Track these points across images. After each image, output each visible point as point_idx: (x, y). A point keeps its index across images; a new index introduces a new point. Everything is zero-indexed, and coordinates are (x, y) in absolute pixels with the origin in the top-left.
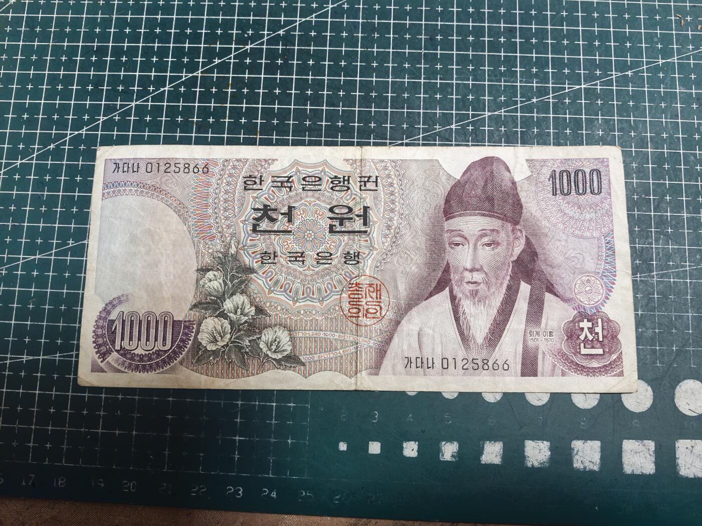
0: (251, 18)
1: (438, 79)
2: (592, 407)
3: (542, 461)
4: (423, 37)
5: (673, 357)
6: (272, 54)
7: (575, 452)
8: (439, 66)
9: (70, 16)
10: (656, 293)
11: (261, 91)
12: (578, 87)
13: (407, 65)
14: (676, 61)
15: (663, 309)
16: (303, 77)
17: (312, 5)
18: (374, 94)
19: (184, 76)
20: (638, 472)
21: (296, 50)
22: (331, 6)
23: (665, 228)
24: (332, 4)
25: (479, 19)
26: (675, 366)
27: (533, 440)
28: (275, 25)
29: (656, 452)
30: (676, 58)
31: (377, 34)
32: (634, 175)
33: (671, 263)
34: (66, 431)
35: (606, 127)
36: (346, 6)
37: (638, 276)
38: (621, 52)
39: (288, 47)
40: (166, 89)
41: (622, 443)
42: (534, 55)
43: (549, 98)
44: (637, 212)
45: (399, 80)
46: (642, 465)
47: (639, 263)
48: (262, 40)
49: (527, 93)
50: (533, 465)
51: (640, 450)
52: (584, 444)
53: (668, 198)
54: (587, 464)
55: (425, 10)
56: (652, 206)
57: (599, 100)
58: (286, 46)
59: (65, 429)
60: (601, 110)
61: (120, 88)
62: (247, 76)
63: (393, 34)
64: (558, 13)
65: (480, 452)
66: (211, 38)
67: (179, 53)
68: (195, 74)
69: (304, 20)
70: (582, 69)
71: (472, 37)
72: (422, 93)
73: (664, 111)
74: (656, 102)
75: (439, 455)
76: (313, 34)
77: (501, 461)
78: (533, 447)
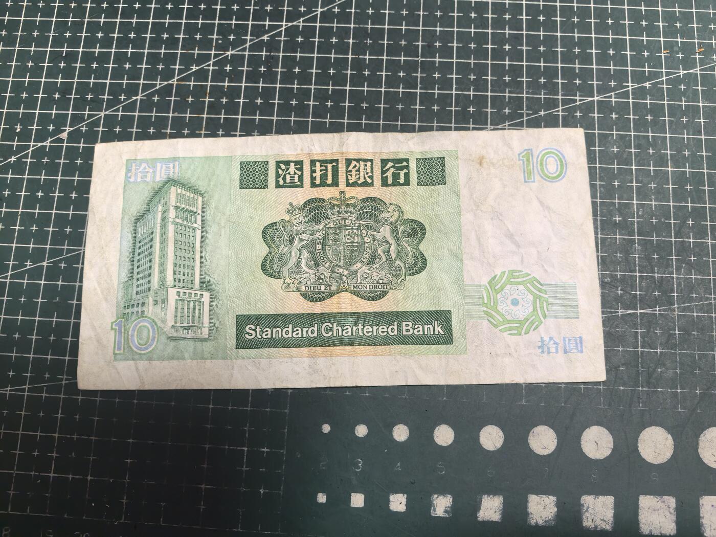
0: (234, 22)
1: (436, 89)
2: (604, 457)
3: (547, 519)
4: (420, 43)
5: (696, 402)
6: (254, 61)
7: (585, 508)
8: (437, 75)
9: (38, 19)
10: (677, 329)
11: (241, 101)
12: (590, 99)
13: (401, 74)
14: (699, 72)
15: (686, 346)
16: (287, 86)
17: (299, 9)
18: (365, 105)
19: (158, 84)
20: (656, 532)
21: (281, 57)
22: (320, 10)
23: (688, 256)
24: (321, 8)
25: (481, 25)
26: (699, 411)
27: (537, 494)
28: (258, 31)
29: (678, 509)
30: (698, 69)
31: (370, 40)
32: (653, 197)
33: (694, 295)
34: (14, 475)
35: (621, 144)
36: (336, 10)
37: (657, 309)
38: (637, 61)
39: (272, 54)
40: (139, 98)
41: (638, 500)
42: (542, 64)
43: (558, 111)
44: (656, 237)
45: (392, 90)
46: (662, 525)
47: (658, 295)
48: (244, 46)
49: (534, 105)
50: (536, 523)
51: (659, 508)
52: (595, 499)
53: (690, 222)
54: (598, 522)
55: (423, 14)
56: (673, 231)
57: (614, 113)
58: (270, 52)
59: (13, 472)
60: (616, 125)
61: (89, 97)
62: (226, 84)
63: (387, 41)
64: (569, 18)
65: (477, 507)
66: (189, 43)
67: (154, 59)
68: (170, 82)
69: (290, 24)
70: (595, 79)
71: (474, 44)
72: (418, 105)
73: (685, 126)
74: (677, 117)
75: (430, 510)
76: (300, 39)
77: (501, 518)
78: (538, 503)
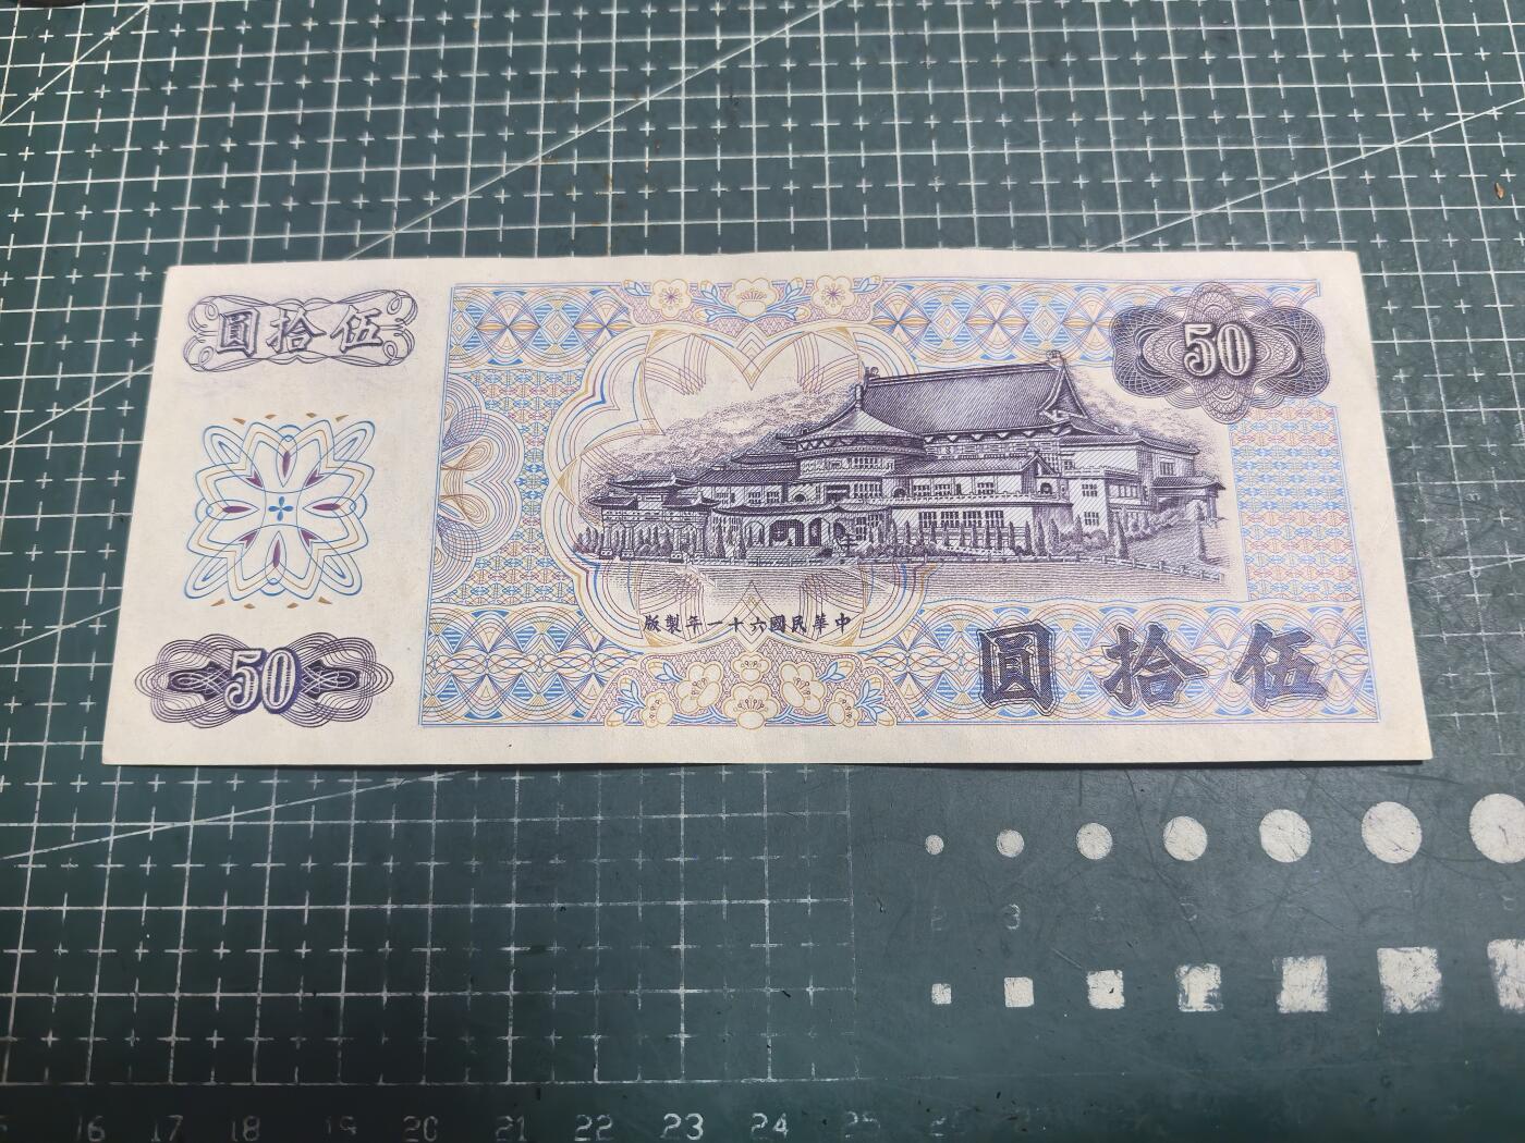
0: (649, 39)
1: (1077, 144)
3: (1424, 997)
4: (1033, 60)
6: (699, 112)
7: (1499, 968)
8: (1075, 119)
9: (240, 56)
11: (682, 190)
12: (1386, 147)
13: (1003, 120)
16: (774, 156)
17: (781, 7)
18: (937, 184)
19: (504, 169)
21: (754, 101)
22: (822, 7)
24: (825, 4)
25: (1150, 18)
27: (1395, 947)
28: (701, 53)
31: (931, 59)
34: (259, 1002)
35: (1462, 227)
36: (855, 5)
38: (1468, 68)
39: (735, 96)
40: (466, 197)
42: (1281, 86)
43: (1327, 173)
48: (676, 84)
49: (1278, 164)
50: (1403, 1008)
52: (1516, 946)
57: (1437, 171)
58: (731, 93)
59: (255, 994)
60: (1443, 192)
61: (361, 201)
62: (647, 160)
63: (968, 56)
65: (1274, 984)
66: (561, 85)
67: (489, 119)
68: (529, 162)
69: (765, 37)
70: (1390, 109)
71: (1141, 55)
72: (1045, 177)
75: (1177, 999)
76: (788, 65)
77: (1327, 1004)
78: (1400, 964)
